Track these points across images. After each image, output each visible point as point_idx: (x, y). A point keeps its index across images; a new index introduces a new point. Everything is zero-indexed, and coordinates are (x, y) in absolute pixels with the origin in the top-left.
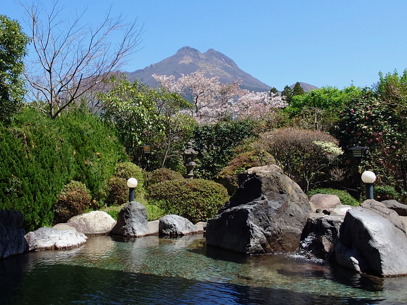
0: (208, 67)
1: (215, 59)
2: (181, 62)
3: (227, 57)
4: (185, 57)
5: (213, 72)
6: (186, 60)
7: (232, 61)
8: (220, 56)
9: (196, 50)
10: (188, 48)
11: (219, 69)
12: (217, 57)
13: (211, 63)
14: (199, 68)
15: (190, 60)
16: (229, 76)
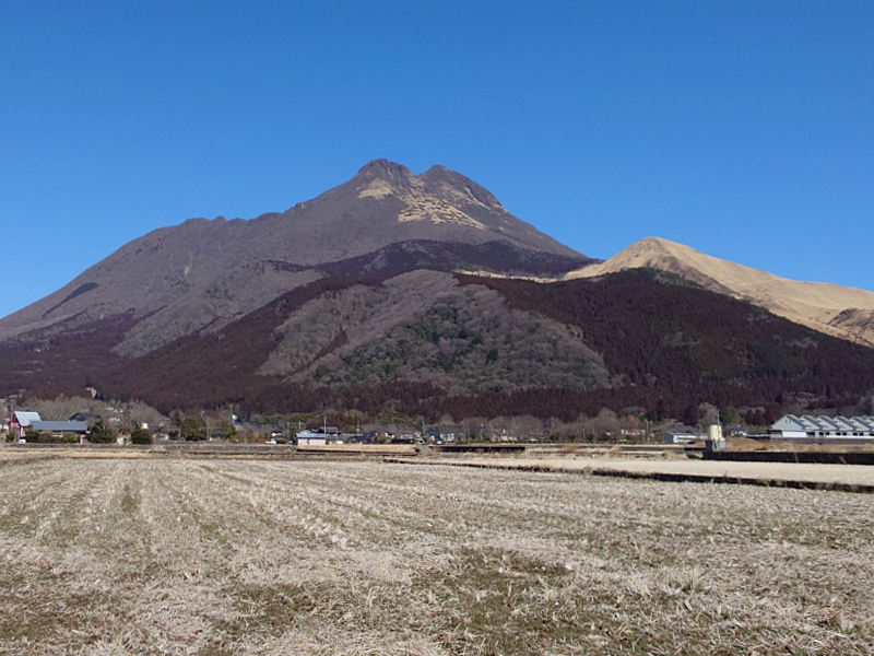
0: (429, 205)
1: (446, 188)
2: (365, 194)
3: (477, 185)
4: (373, 184)
5: (441, 216)
6: (377, 188)
7: (490, 194)
8: (462, 182)
9: (400, 168)
10: (381, 162)
11: (455, 210)
12: (451, 183)
13: (438, 197)
14: (408, 206)
15: (386, 188)
16: (480, 226)
